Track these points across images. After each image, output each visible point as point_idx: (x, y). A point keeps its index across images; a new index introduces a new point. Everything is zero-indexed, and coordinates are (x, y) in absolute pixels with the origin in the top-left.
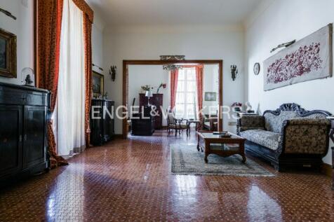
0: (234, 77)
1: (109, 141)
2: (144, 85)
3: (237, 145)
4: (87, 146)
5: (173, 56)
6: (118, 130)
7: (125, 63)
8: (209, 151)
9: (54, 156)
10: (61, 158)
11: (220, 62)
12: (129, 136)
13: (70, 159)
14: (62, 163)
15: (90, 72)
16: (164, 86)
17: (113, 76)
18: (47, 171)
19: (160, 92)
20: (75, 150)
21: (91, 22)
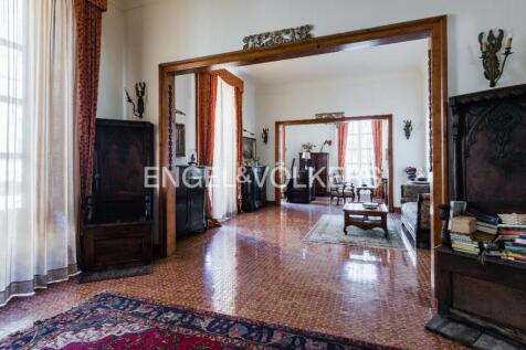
0: (408, 135)
1: (260, 207)
2: (306, 143)
3: (379, 218)
4: (239, 212)
5: (330, 114)
6: (271, 197)
7: (278, 124)
8: (348, 222)
9: (211, 218)
10: (215, 221)
11: (389, 117)
12: (284, 203)
13: (223, 223)
14: (216, 225)
15: (241, 139)
16: (330, 143)
17: (266, 141)
18: (206, 229)
19: (325, 151)
20: (228, 215)
21: (242, 93)
